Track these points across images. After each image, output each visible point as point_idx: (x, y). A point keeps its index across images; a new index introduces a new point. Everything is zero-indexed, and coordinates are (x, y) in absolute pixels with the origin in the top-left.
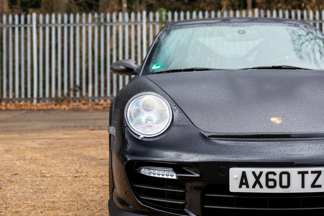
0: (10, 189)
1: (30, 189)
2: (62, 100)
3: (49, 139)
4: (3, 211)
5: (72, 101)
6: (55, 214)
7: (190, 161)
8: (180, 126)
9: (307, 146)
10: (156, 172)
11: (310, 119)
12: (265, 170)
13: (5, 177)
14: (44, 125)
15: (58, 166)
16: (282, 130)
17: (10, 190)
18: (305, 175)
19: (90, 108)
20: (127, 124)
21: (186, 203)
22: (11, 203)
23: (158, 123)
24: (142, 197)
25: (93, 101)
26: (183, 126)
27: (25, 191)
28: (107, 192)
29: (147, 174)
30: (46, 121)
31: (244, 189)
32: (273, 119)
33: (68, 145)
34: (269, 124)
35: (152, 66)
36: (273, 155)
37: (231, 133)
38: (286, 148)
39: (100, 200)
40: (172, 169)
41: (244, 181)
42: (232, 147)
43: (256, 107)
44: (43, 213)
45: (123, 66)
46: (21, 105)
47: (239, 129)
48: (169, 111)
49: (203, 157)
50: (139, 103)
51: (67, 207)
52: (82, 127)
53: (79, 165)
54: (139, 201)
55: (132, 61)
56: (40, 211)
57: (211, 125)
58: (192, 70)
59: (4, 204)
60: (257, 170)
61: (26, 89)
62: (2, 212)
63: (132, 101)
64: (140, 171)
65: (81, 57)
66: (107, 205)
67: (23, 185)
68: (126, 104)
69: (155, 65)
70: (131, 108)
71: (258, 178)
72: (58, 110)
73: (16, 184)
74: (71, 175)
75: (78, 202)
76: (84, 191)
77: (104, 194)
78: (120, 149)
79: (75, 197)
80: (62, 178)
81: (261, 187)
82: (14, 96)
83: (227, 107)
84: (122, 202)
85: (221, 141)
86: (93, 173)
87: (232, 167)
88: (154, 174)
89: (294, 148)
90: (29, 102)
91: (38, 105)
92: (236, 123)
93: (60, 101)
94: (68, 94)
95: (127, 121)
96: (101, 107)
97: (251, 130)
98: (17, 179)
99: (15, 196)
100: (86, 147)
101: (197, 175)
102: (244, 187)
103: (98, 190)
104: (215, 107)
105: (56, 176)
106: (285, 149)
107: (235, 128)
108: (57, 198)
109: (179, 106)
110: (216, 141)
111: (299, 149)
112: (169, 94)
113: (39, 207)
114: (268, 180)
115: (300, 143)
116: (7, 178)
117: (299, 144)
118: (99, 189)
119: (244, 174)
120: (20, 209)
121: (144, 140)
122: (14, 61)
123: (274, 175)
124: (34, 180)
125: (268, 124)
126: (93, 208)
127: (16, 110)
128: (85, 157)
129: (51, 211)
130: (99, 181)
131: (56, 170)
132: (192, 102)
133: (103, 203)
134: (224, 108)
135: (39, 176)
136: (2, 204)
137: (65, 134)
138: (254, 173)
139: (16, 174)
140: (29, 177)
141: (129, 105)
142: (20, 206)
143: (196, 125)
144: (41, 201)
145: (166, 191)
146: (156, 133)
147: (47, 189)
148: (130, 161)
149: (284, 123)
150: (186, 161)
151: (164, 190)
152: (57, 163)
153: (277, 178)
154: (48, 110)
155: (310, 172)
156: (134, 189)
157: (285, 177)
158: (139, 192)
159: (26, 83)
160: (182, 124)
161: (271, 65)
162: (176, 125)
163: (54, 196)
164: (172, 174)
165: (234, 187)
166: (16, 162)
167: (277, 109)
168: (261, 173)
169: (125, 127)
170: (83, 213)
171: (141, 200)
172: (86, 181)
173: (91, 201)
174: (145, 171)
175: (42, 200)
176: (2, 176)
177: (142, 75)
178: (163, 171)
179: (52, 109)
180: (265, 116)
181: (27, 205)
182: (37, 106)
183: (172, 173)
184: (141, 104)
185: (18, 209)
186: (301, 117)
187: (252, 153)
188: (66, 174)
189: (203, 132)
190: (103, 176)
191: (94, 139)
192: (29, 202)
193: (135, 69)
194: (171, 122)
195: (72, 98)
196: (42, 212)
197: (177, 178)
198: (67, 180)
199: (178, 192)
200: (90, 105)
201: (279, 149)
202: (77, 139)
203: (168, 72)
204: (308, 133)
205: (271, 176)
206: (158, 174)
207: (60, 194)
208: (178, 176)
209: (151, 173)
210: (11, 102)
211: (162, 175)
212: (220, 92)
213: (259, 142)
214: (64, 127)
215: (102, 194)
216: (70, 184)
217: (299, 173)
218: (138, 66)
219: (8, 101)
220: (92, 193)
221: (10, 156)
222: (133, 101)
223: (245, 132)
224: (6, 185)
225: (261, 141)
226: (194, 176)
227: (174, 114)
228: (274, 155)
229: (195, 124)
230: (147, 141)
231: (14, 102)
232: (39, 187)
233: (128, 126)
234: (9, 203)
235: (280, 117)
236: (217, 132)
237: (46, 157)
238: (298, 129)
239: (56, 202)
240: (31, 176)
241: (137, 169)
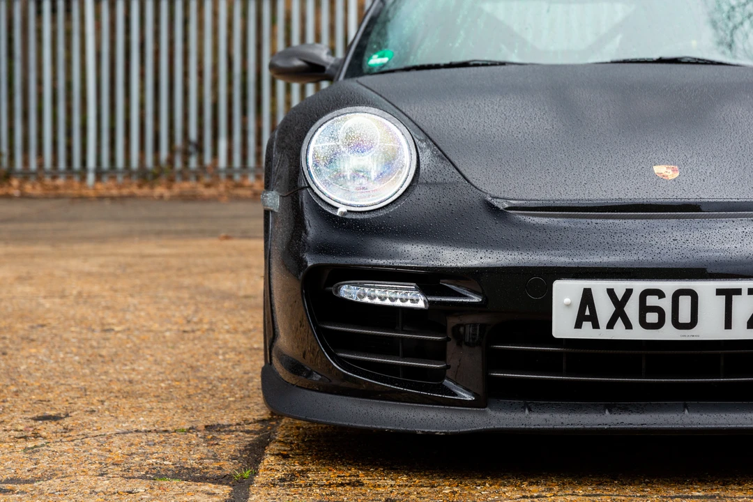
0: (27, 354)
1: (76, 355)
2: (156, 176)
3: (123, 255)
4: (9, 399)
5: (178, 179)
6: (134, 405)
7: (459, 265)
8: (435, 184)
9: (740, 230)
10: (377, 292)
11: (747, 168)
12: (639, 286)
13: (16, 332)
14: (112, 227)
15: (142, 310)
16: (679, 193)
17: (27, 358)
18: (735, 298)
19: (221, 195)
20: (307, 181)
21: (448, 367)
22: (29, 384)
23: (381, 177)
24: (343, 355)
25: (230, 177)
26: (443, 184)
27: (63, 358)
28: (258, 362)
29: (355, 298)
30: (116, 219)
31: (587, 332)
32: (659, 169)
33: (167, 268)
34: (649, 179)
35: (370, 57)
36: (658, 251)
37: (558, 200)
38: (689, 233)
39: (242, 377)
40: (414, 284)
41: (587, 313)
42: (558, 232)
43: (618, 142)
44: (106, 403)
45: (301, 60)
46: (57, 188)
47: (577, 192)
48: (410, 150)
49: (490, 256)
50: (337, 131)
51: (163, 392)
52: (203, 233)
53: (193, 308)
54: (334, 364)
55: (322, 49)
56: (98, 401)
57: (510, 182)
58: (465, 65)
59: (12, 385)
60: (620, 286)
61: (69, 148)
62: (7, 401)
63: (320, 127)
64: (337, 290)
65: (201, 74)
66: (259, 389)
67: (59, 347)
68: (306, 135)
69: (375, 56)
70: (318, 144)
71: (619, 305)
72: (145, 197)
73: (41, 345)
74: (175, 327)
75: (189, 381)
76: (205, 359)
77: (252, 366)
78: (291, 241)
79: (183, 372)
80: (151, 334)
81: (628, 325)
82: (41, 165)
83: (548, 142)
84: (295, 367)
85: (534, 218)
86: (226, 324)
87: (559, 278)
88: (371, 298)
89: (708, 235)
90: (76, 179)
91: (99, 186)
92: (570, 177)
93: (149, 177)
94: (171, 161)
95: (306, 173)
96: (248, 193)
97: (604, 193)
98: (44, 334)
99: (38, 370)
100: (212, 271)
101: (476, 299)
102: (587, 325)
103: (237, 358)
104: (519, 141)
105: (138, 329)
106: (687, 236)
107: (567, 188)
108: (139, 374)
109: (433, 141)
110: (522, 218)
111: (719, 237)
112: (409, 115)
113: (95, 391)
114: (644, 309)
115: (724, 223)
116: (21, 333)
117: (721, 226)
118: (241, 356)
119: (587, 294)
120: (50, 396)
121: (347, 217)
122: (40, 82)
123: (659, 298)
124: (83, 336)
125: (646, 180)
126: (225, 394)
127: (45, 198)
128: (209, 293)
129: (124, 400)
130: (241, 341)
131: (139, 317)
132: (465, 131)
133: (250, 384)
134: (542, 143)
135: (98, 329)
136: (7, 386)
137: (162, 246)
138: (611, 292)
139: (43, 326)
140: (72, 332)
141: (313, 136)
142: (50, 389)
143: (473, 183)
144: (102, 380)
145: (399, 337)
146: (376, 201)
147: (116, 354)
148: (314, 267)
149: (684, 178)
150: (449, 265)
151: (396, 337)
152: (140, 303)
153: (666, 304)
154: (122, 198)
155: (745, 292)
156: (323, 334)
157: (685, 302)
158: (334, 342)
159: (69, 134)
160: (440, 181)
161: (656, 56)
162: (425, 181)
163: (133, 370)
164: (415, 298)
165: (563, 325)
166: (42, 301)
167: (670, 146)
168: (629, 292)
169: (303, 188)
170: (200, 404)
171: (340, 361)
172: (209, 340)
173: (221, 380)
174: (349, 291)
175: (104, 377)
176: (10, 328)
177: (346, 77)
178: (393, 291)
179: (132, 196)
180: (641, 161)
181: (67, 387)
182: (95, 189)
183: (414, 295)
184: (341, 134)
185: (45, 394)
186: (725, 164)
187: (607, 246)
188: (161, 325)
189: (490, 199)
190: (250, 331)
191: (230, 255)
192: (70, 381)
193: (328, 68)
194: (413, 175)
195: (181, 172)
196: (102, 402)
197: (428, 305)
198: (164, 337)
199: (429, 340)
200: (222, 188)
201: (671, 236)
202: (189, 255)
203: (408, 69)
204: (742, 200)
205: (652, 301)
206: (380, 298)
207: (148, 366)
208: (429, 302)
209: (365, 294)
210: (33, 179)
211: (392, 299)
212: (531, 110)
213: (625, 219)
214: (159, 234)
215: (248, 367)
216: (170, 345)
217: (719, 292)
218: (336, 60)
219: (26, 175)
220: (223, 364)
221: (28, 289)
222: (323, 128)
223: (592, 197)
224: (19, 347)
225: (629, 219)
226: (468, 300)
227: (420, 158)
228: (660, 249)
229: (471, 181)
230: (356, 219)
231: (40, 179)
232: (96, 350)
233: (309, 187)
234: (24, 382)
235: (675, 164)
236: (524, 197)
237: (116, 291)
238: (717, 191)
239: (137, 381)
240: (78, 329)
241: (330, 288)
